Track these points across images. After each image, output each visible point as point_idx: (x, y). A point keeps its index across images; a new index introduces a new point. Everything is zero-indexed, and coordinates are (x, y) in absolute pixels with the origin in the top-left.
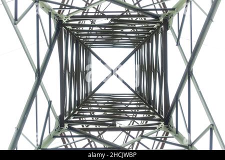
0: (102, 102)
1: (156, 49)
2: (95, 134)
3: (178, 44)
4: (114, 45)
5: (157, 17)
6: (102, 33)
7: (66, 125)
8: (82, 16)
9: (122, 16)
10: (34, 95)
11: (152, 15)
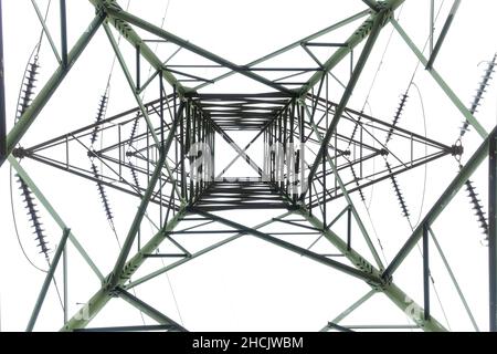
1: (218, 107)
3: (212, 82)
5: (183, 105)
7: (298, 203)
9: (181, 142)
10: (267, 237)
11: (181, 110)
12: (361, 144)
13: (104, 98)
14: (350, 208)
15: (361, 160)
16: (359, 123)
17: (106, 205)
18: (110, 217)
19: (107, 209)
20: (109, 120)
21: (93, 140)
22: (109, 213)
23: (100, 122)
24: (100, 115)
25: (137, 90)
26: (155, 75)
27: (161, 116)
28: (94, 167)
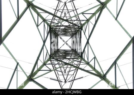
0: (68, 34)
2: (71, 25)
3: (47, 51)
4: (65, 50)
5: (53, 58)
6: (68, 54)
7: (80, 27)
8: (74, 59)
9: (63, 59)
11: (55, 59)
12: (63, 10)
13: (51, 79)
14: (83, 13)
15: (68, 10)
16: (58, 11)
17: (79, 78)
18: (82, 77)
19: (80, 78)
20: (57, 78)
21: (62, 82)
22: (81, 78)
23: (58, 80)
24: (56, 80)
25: (50, 71)
26: (46, 66)
27: (56, 64)
28: (69, 82)
